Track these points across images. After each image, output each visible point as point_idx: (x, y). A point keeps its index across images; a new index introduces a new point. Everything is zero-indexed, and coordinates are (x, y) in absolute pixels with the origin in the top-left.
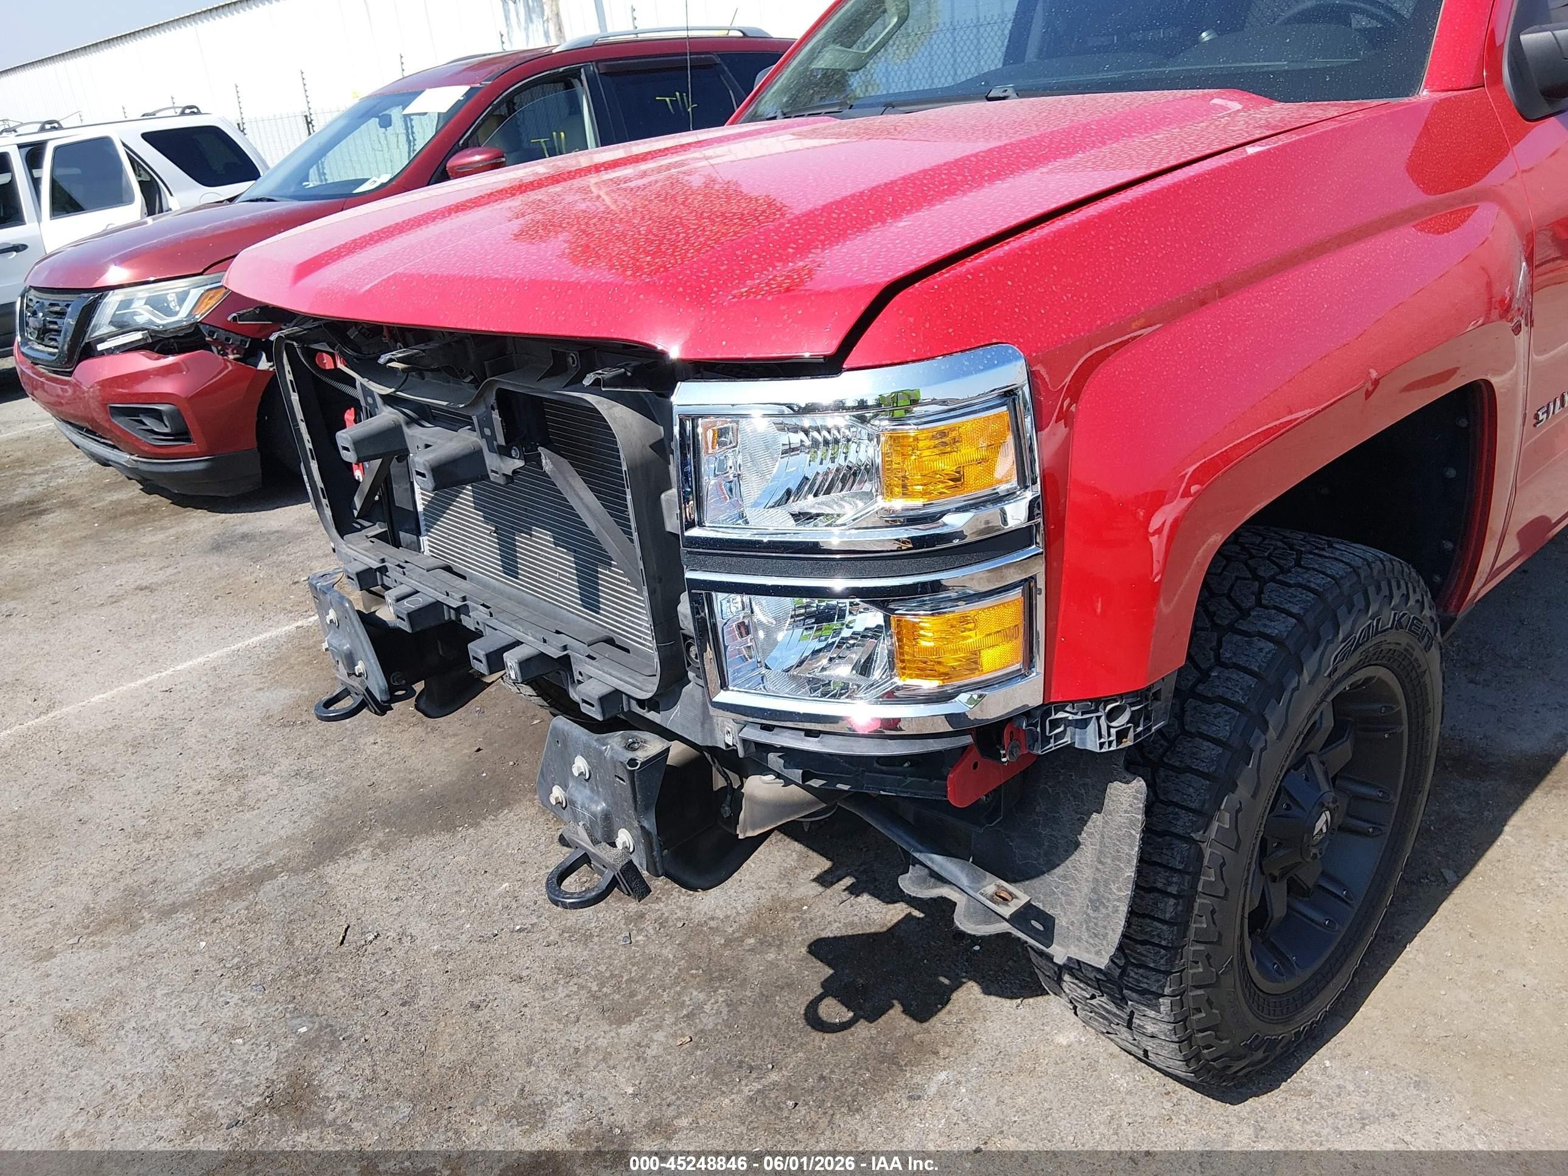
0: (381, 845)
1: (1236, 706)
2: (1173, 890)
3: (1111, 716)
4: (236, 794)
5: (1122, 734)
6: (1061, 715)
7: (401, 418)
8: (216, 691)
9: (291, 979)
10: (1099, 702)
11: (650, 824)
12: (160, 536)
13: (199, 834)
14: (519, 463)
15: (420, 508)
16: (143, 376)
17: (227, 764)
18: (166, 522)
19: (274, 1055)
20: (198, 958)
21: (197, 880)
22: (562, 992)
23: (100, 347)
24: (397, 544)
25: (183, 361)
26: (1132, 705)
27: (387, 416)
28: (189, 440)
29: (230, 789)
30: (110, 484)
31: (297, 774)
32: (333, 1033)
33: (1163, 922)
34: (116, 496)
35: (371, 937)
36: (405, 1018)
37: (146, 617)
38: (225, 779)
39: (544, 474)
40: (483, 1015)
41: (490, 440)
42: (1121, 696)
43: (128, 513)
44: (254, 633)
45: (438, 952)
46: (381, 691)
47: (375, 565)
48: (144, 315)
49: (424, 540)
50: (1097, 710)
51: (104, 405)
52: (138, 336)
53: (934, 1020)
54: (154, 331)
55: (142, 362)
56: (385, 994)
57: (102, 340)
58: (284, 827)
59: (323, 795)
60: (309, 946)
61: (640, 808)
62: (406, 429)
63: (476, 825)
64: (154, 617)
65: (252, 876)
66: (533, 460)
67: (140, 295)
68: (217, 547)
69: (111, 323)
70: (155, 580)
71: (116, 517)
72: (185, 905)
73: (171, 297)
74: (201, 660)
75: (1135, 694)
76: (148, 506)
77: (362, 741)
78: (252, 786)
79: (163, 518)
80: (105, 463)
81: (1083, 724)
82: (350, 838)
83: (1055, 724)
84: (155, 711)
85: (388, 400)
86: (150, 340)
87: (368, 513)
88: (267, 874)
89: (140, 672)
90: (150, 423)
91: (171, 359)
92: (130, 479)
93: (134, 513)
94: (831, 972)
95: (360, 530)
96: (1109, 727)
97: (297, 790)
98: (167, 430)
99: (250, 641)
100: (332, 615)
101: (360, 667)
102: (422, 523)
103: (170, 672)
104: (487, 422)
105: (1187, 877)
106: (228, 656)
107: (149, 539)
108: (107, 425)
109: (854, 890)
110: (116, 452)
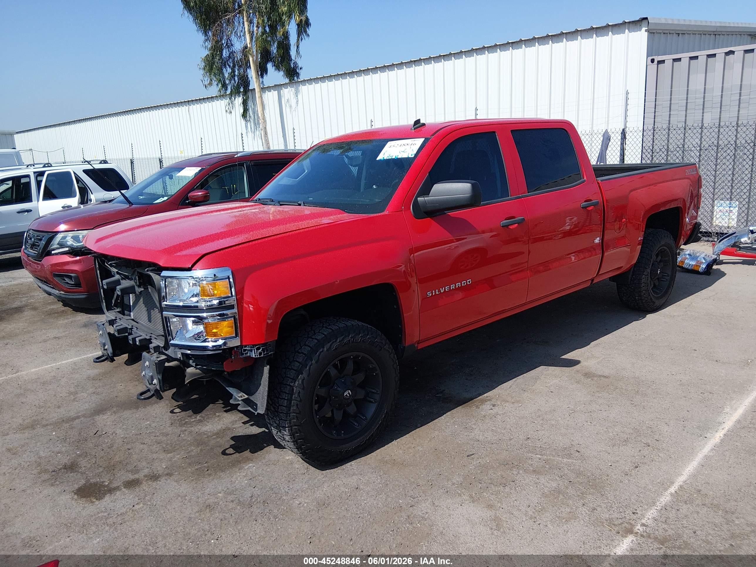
0: (114, 412)
1: (305, 354)
2: (286, 398)
3: (258, 349)
4: (73, 398)
5: (260, 354)
6: (246, 348)
7: (120, 278)
8: (74, 369)
9: (78, 442)
10: (254, 346)
11: (160, 377)
12: (66, 321)
13: (59, 407)
14: (143, 289)
15: (131, 304)
16: (67, 263)
17: (72, 390)
18: (69, 317)
19: (68, 458)
20: (52, 437)
21: (56, 419)
22: (155, 447)
23: (53, 252)
24: (124, 314)
25: (82, 259)
26: (262, 347)
27: (117, 277)
28: (81, 287)
29: (72, 396)
30: (51, 302)
31: (94, 393)
32: (87, 454)
33: (284, 406)
34: (52, 307)
35: (104, 433)
36: (108, 451)
37: (55, 347)
38: (71, 393)
39: (149, 292)
40: (130, 451)
41: (136, 283)
42: (259, 345)
43: (56, 313)
44: (91, 353)
45: (123, 437)
46: (111, 353)
47: (114, 318)
48: (70, 242)
49: (132, 313)
50: (254, 347)
51: (51, 273)
52: (67, 249)
53: (256, 454)
54: (73, 248)
55: (67, 258)
56: (104, 446)
57: (54, 250)
58: (86, 406)
59: (100, 399)
60: (85, 435)
61: (158, 373)
62: (121, 281)
63: (145, 407)
64: (58, 347)
65: (73, 418)
66: (146, 289)
67: (70, 235)
68: (85, 326)
69: (58, 244)
70: (61, 335)
71: (51, 314)
72: (51, 424)
73: (81, 236)
74: (71, 360)
75: (262, 344)
76: (63, 311)
77: (117, 385)
78: (79, 395)
79: (68, 315)
80: (49, 294)
81: (251, 351)
82: (106, 409)
83: (245, 350)
84: (53, 374)
85: (118, 273)
86: (71, 251)
87: (116, 305)
88: (78, 417)
89: (50, 363)
90: (67, 280)
91: (78, 258)
92: (59, 301)
93: (58, 313)
94: (234, 443)
95: (113, 310)
96: (257, 352)
97: (93, 398)
98: (73, 283)
99: (89, 355)
100: (101, 332)
101: (106, 347)
102: (132, 309)
103: (60, 363)
104: (135, 279)
105: (290, 395)
106: (80, 359)
107: (61, 322)
108: (51, 280)
109: (252, 425)
110: (54, 290)
